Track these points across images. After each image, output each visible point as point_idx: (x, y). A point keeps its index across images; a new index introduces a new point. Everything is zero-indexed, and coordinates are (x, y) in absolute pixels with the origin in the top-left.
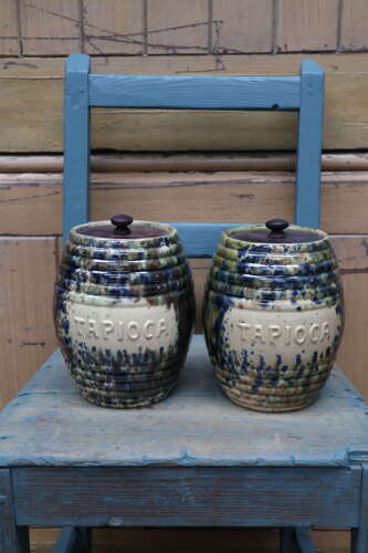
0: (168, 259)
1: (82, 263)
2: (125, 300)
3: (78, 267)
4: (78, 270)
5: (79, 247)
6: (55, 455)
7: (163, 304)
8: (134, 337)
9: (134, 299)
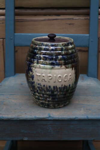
0: (72, 50)
1: (39, 52)
2: (57, 67)
3: (37, 54)
4: (37, 55)
5: (37, 46)
6: (4, 116)
7: (70, 68)
8: (60, 81)
9: (60, 66)
